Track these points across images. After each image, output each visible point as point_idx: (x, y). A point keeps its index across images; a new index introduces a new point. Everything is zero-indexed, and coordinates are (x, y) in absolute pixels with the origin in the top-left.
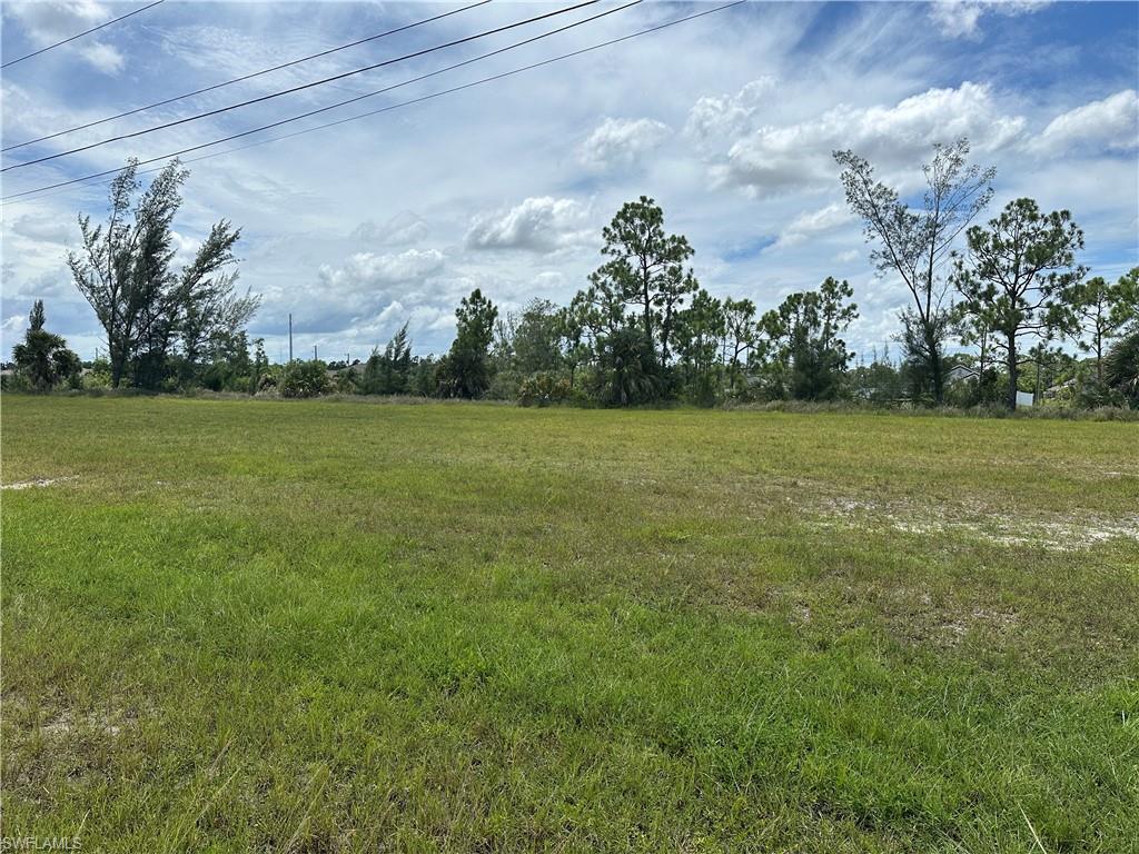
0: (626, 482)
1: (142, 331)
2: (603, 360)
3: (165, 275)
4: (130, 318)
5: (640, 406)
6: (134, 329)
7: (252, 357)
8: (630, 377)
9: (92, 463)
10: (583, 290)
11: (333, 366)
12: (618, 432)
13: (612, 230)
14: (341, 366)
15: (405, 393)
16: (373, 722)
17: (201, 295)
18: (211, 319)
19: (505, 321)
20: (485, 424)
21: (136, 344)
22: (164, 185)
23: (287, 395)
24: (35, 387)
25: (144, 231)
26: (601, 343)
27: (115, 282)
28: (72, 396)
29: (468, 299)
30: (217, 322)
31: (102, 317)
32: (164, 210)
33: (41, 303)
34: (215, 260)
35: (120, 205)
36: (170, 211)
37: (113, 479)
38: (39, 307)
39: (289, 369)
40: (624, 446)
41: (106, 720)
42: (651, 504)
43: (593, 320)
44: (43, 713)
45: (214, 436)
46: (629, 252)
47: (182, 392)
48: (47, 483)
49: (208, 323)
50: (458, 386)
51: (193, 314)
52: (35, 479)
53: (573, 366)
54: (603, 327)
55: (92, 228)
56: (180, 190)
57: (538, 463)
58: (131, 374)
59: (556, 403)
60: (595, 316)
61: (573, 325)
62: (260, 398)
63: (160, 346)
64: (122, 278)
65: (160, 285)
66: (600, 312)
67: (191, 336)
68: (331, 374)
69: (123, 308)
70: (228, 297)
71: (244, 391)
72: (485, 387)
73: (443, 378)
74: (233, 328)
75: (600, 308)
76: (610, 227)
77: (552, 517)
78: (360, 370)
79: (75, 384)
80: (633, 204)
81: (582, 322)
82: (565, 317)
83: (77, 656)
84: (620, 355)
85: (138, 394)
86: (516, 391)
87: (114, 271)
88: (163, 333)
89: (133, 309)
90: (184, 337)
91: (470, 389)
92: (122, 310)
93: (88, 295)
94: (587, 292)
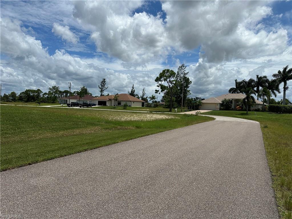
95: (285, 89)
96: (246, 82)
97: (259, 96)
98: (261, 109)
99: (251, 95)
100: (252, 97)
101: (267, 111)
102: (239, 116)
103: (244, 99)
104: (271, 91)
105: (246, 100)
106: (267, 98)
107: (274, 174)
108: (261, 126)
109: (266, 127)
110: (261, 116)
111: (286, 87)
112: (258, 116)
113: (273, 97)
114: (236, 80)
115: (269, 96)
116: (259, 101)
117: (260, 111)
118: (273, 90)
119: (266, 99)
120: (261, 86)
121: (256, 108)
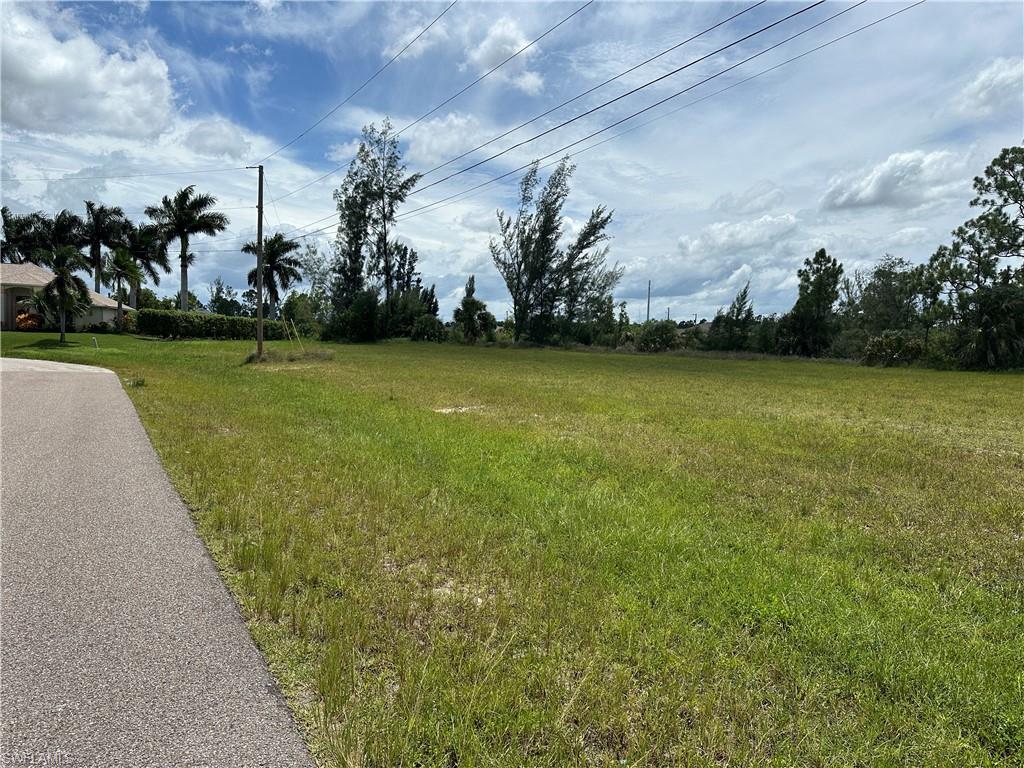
0: (979, 451)
1: (536, 297)
2: (966, 319)
3: (555, 252)
4: (529, 288)
5: (1011, 369)
6: (531, 296)
7: (617, 318)
8: (1000, 337)
9: (493, 395)
10: (946, 245)
11: (683, 325)
12: (978, 396)
13: (985, 179)
14: (690, 324)
15: (745, 349)
16: (676, 640)
17: (580, 268)
18: (586, 287)
19: (852, 279)
20: (823, 381)
21: (532, 307)
22: (557, 180)
23: (641, 350)
24: (466, 340)
25: (542, 218)
26: (964, 301)
27: (520, 259)
28: (488, 346)
29: (811, 260)
30: (591, 289)
31: (510, 286)
32: (556, 200)
33: (473, 278)
34: (592, 238)
35: (526, 199)
36: (560, 200)
37: (506, 410)
38: (472, 280)
39: (645, 326)
40: (983, 412)
41: (474, 591)
42: (1010, 478)
43: (957, 275)
44: (437, 578)
45: (580, 381)
46: (1006, 200)
47: (562, 346)
48: (464, 409)
49: (584, 290)
50: (797, 344)
51: (573, 282)
52: (457, 406)
53: (928, 324)
54: (968, 283)
55: (505, 220)
56: (569, 182)
57: (876, 423)
58: (528, 331)
59: (906, 364)
60: (959, 271)
61: (931, 282)
62: (620, 352)
63: (549, 308)
64: (525, 256)
65: (550, 261)
66: (965, 267)
67: (571, 301)
68: (680, 332)
69: (524, 279)
70: (600, 267)
71: (608, 345)
72: (826, 345)
73: (783, 335)
74: (602, 294)
75: (966, 264)
76: (983, 176)
77: (883, 480)
78: (705, 328)
79: (491, 338)
80: (1014, 149)
81: (943, 277)
82: (921, 274)
83: (463, 540)
84: (989, 314)
85: (532, 346)
86: (860, 349)
87: (519, 251)
88: (550, 298)
89: (531, 280)
90: (565, 302)
91: (810, 346)
92: (524, 281)
93: (502, 270)
94: (951, 247)
95: (186, 259)
96: (46, 223)
97: (103, 278)
98: (112, 325)
99: (74, 274)
100: (79, 282)
101: (133, 332)
102: (32, 352)
103: (48, 288)
104: (143, 263)
105: (56, 292)
106: (132, 287)
107: (194, 507)
108: (124, 383)
109: (140, 384)
110: (116, 350)
111: (188, 254)
112: (105, 350)
113: (147, 284)
114: (4, 211)
115: (135, 282)
116: (103, 297)
117: (109, 332)
118: (148, 259)
119: (124, 290)
120: (105, 244)
121: (95, 321)
